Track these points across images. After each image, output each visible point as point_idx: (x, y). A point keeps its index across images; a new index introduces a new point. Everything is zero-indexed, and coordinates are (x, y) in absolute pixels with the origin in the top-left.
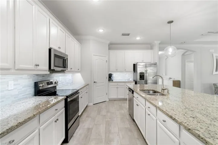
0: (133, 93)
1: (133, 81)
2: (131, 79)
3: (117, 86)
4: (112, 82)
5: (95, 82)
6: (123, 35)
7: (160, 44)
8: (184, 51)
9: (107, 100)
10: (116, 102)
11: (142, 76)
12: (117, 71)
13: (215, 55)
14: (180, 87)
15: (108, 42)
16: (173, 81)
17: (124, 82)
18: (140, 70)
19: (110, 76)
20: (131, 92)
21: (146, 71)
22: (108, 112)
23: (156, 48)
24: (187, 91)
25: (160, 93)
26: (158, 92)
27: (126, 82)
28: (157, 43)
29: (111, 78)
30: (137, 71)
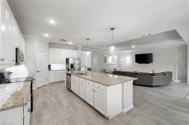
0: (70, 76)
1: (66, 69)
2: (64, 68)
3: (55, 74)
4: (51, 71)
5: (38, 71)
6: (61, 40)
7: (82, 47)
8: (93, 52)
9: (48, 84)
10: (55, 84)
11: (72, 66)
12: (54, 63)
13: (104, 55)
15: (49, 42)
16: (88, 68)
17: (60, 70)
18: (71, 62)
19: (49, 66)
20: (69, 75)
21: (75, 63)
22: (52, 90)
23: (80, 49)
24: (94, 72)
25: (84, 74)
26: (83, 74)
27: (62, 70)
28: (80, 47)
29: (50, 68)
30: (69, 63)
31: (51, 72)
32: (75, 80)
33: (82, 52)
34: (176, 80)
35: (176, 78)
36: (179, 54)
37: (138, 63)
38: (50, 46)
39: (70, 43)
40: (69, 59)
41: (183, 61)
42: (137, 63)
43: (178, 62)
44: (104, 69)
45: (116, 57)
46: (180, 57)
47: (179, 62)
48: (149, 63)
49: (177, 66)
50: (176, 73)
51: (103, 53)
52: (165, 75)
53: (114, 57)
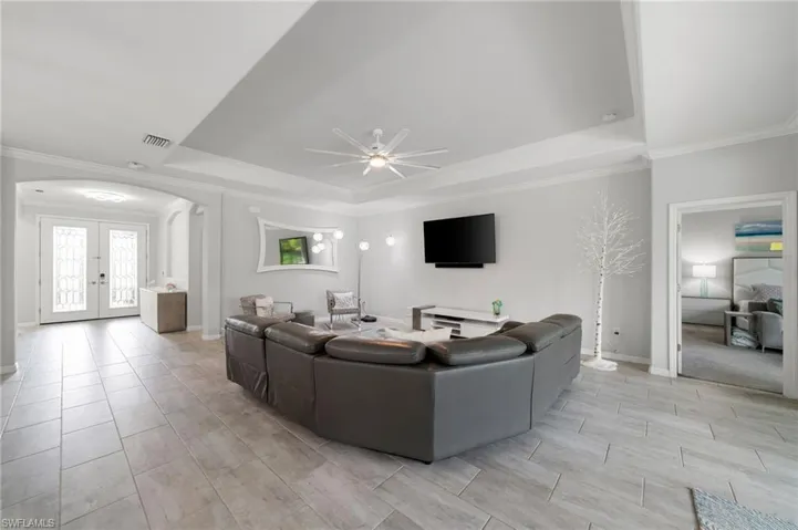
13: (262, 222)
34: (600, 355)
35: (599, 349)
36: (611, 217)
37: (434, 265)
41: (629, 254)
42: (432, 266)
43: (607, 261)
45: (338, 235)
46: (617, 231)
47: (611, 256)
48: (481, 266)
49: (603, 280)
50: (600, 322)
51: (255, 209)
52: (530, 351)
53: (333, 235)
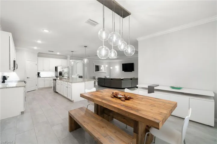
1: (55, 76)
3: (44, 80)
5: (28, 78)
9: (37, 89)
11: (61, 74)
12: (44, 70)
13: (95, 64)
14: (82, 78)
15: (38, 52)
16: (79, 76)
18: (59, 70)
19: (39, 74)
20: (55, 80)
21: (63, 71)
23: (69, 59)
27: (50, 77)
28: (69, 56)
29: (39, 75)
30: (57, 71)
31: (40, 79)
32: (58, 83)
33: (70, 61)
38: (38, 56)
39: (58, 53)
40: (57, 67)
42: (124, 71)
44: (94, 77)
45: (107, 66)
48: (132, 71)
51: (93, 62)
52: (131, 80)
53: (105, 66)
